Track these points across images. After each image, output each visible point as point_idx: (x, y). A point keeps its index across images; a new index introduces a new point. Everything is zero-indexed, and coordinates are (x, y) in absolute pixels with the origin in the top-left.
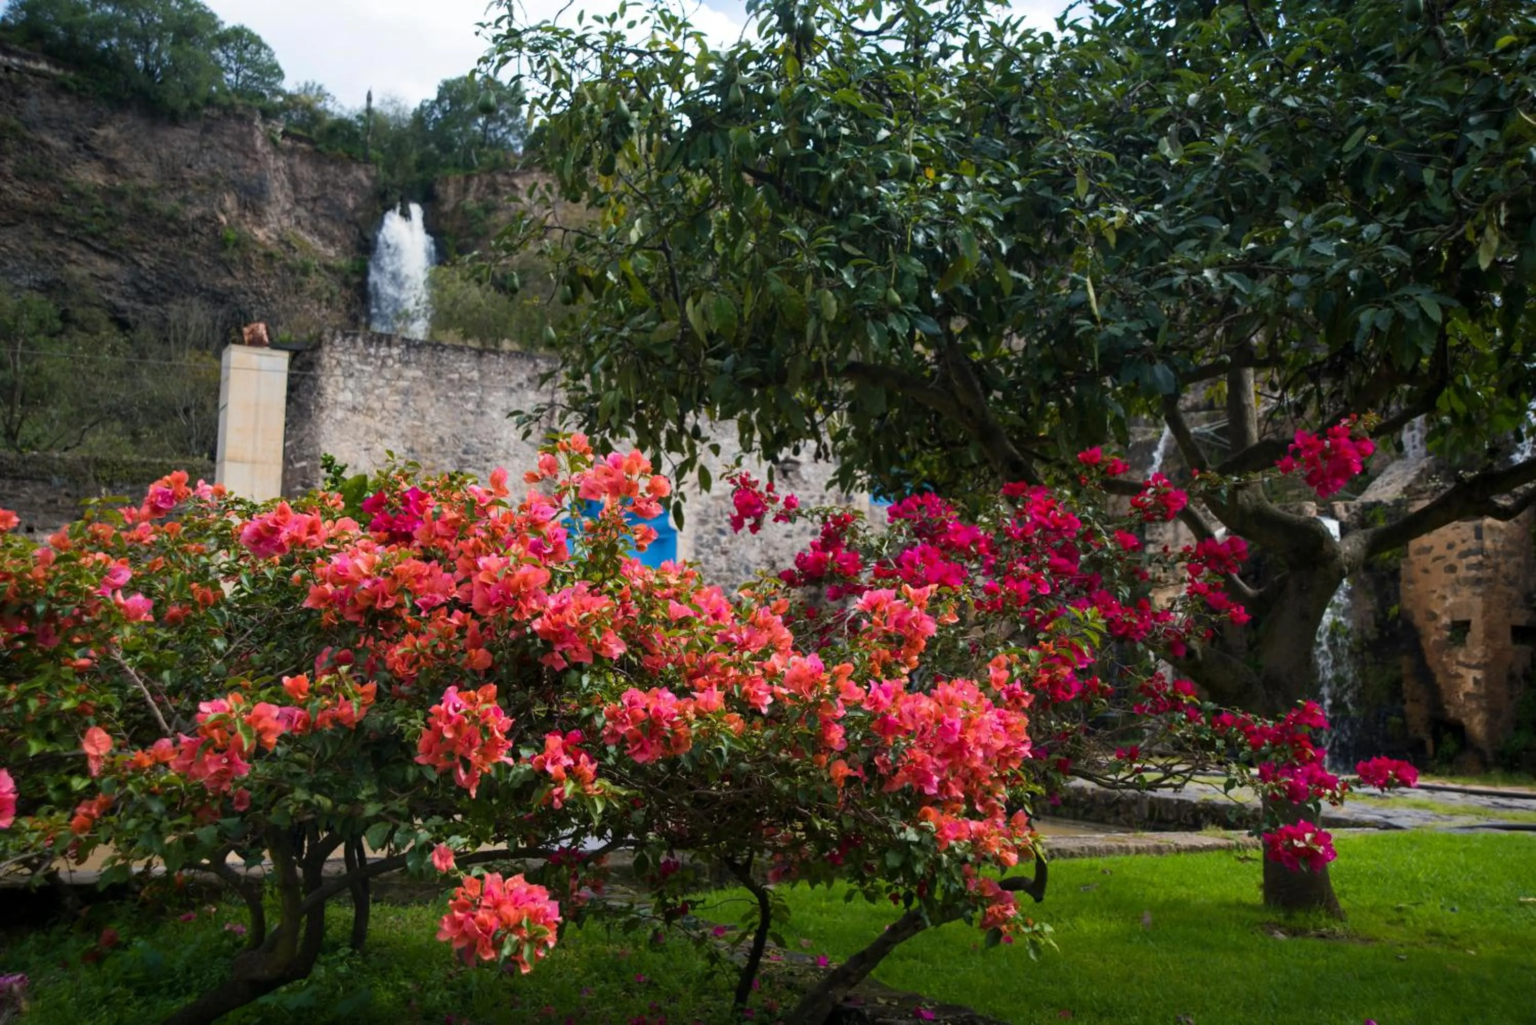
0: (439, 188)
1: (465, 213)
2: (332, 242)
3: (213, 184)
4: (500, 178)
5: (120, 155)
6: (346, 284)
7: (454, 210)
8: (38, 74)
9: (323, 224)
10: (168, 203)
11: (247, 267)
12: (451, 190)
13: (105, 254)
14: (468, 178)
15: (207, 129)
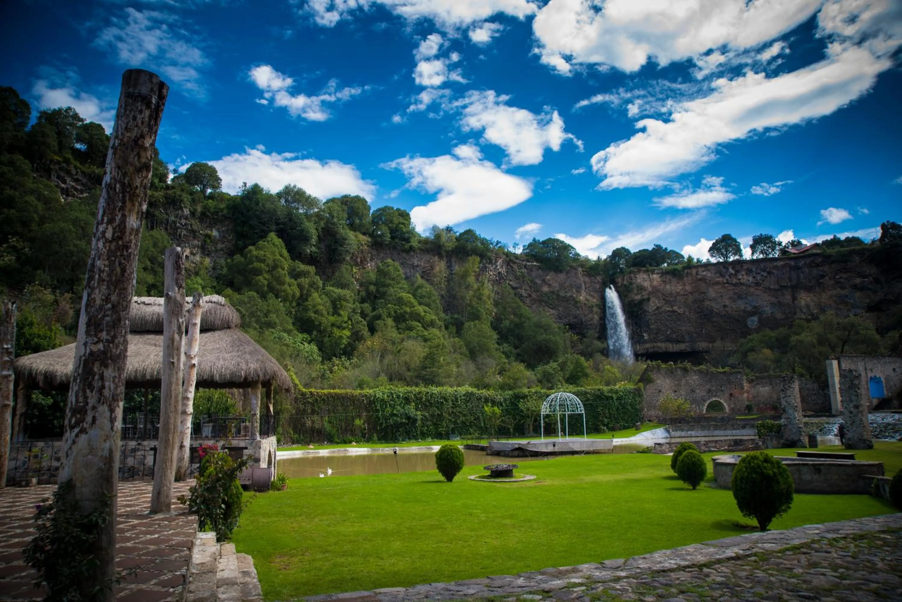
0: (616, 280)
1: (625, 285)
2: (594, 297)
3: (571, 286)
4: (632, 275)
5: (551, 283)
6: (600, 308)
7: (622, 285)
8: (535, 266)
9: (592, 293)
10: (562, 294)
11: (582, 308)
12: (620, 280)
13: (552, 309)
14: (624, 276)
15: (568, 273)
